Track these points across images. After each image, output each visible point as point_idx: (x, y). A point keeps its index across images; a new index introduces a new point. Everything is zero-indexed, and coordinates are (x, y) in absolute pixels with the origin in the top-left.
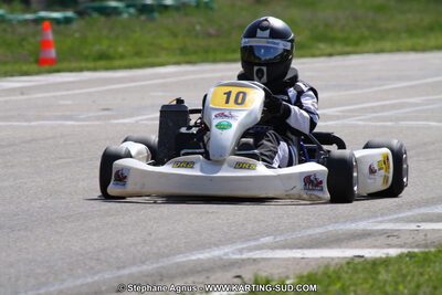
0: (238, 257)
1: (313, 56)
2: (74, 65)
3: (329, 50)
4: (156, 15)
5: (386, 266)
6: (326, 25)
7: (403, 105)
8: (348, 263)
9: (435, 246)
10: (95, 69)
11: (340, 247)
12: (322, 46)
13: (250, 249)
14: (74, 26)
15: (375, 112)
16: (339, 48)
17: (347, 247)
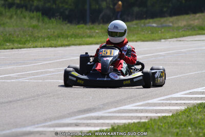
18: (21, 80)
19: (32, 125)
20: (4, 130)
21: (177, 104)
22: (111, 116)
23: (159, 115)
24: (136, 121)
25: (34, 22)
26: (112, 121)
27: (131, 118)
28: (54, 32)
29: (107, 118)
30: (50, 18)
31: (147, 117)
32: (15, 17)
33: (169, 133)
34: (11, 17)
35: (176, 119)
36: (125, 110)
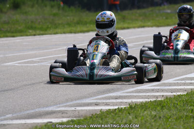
1: (27, 35)
3: (34, 33)
6: (32, 22)
8: (45, 125)
12: (31, 31)
13: (2, 120)
16: (38, 32)
17: (44, 118)
18: (43, 64)
19: (54, 105)
20: (28, 110)
21: (191, 83)
22: (129, 96)
23: (175, 94)
24: (153, 100)
25: (55, 11)
26: (129, 101)
27: (148, 97)
28: (73, 19)
29: (125, 97)
30: (69, 7)
31: (163, 96)
32: (36, 6)
33: (184, 110)
34: (33, 6)
35: (191, 97)
36: (142, 90)
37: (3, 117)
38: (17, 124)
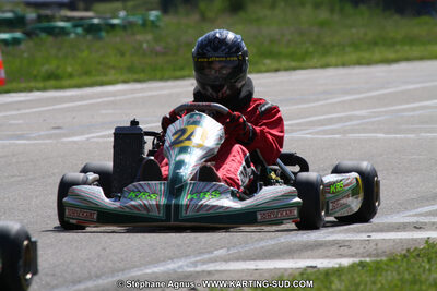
0: (192, 269)
1: (260, 71)
2: (23, 85)
3: (275, 66)
4: (103, 34)
5: (339, 276)
6: (272, 41)
7: (350, 118)
8: (302, 274)
9: (386, 256)
10: (44, 89)
11: (293, 258)
12: (268, 61)
13: (204, 262)
14: (23, 46)
15: (323, 125)
16: (285, 63)
17: (299, 258)
37: (206, 256)
38: (238, 271)
